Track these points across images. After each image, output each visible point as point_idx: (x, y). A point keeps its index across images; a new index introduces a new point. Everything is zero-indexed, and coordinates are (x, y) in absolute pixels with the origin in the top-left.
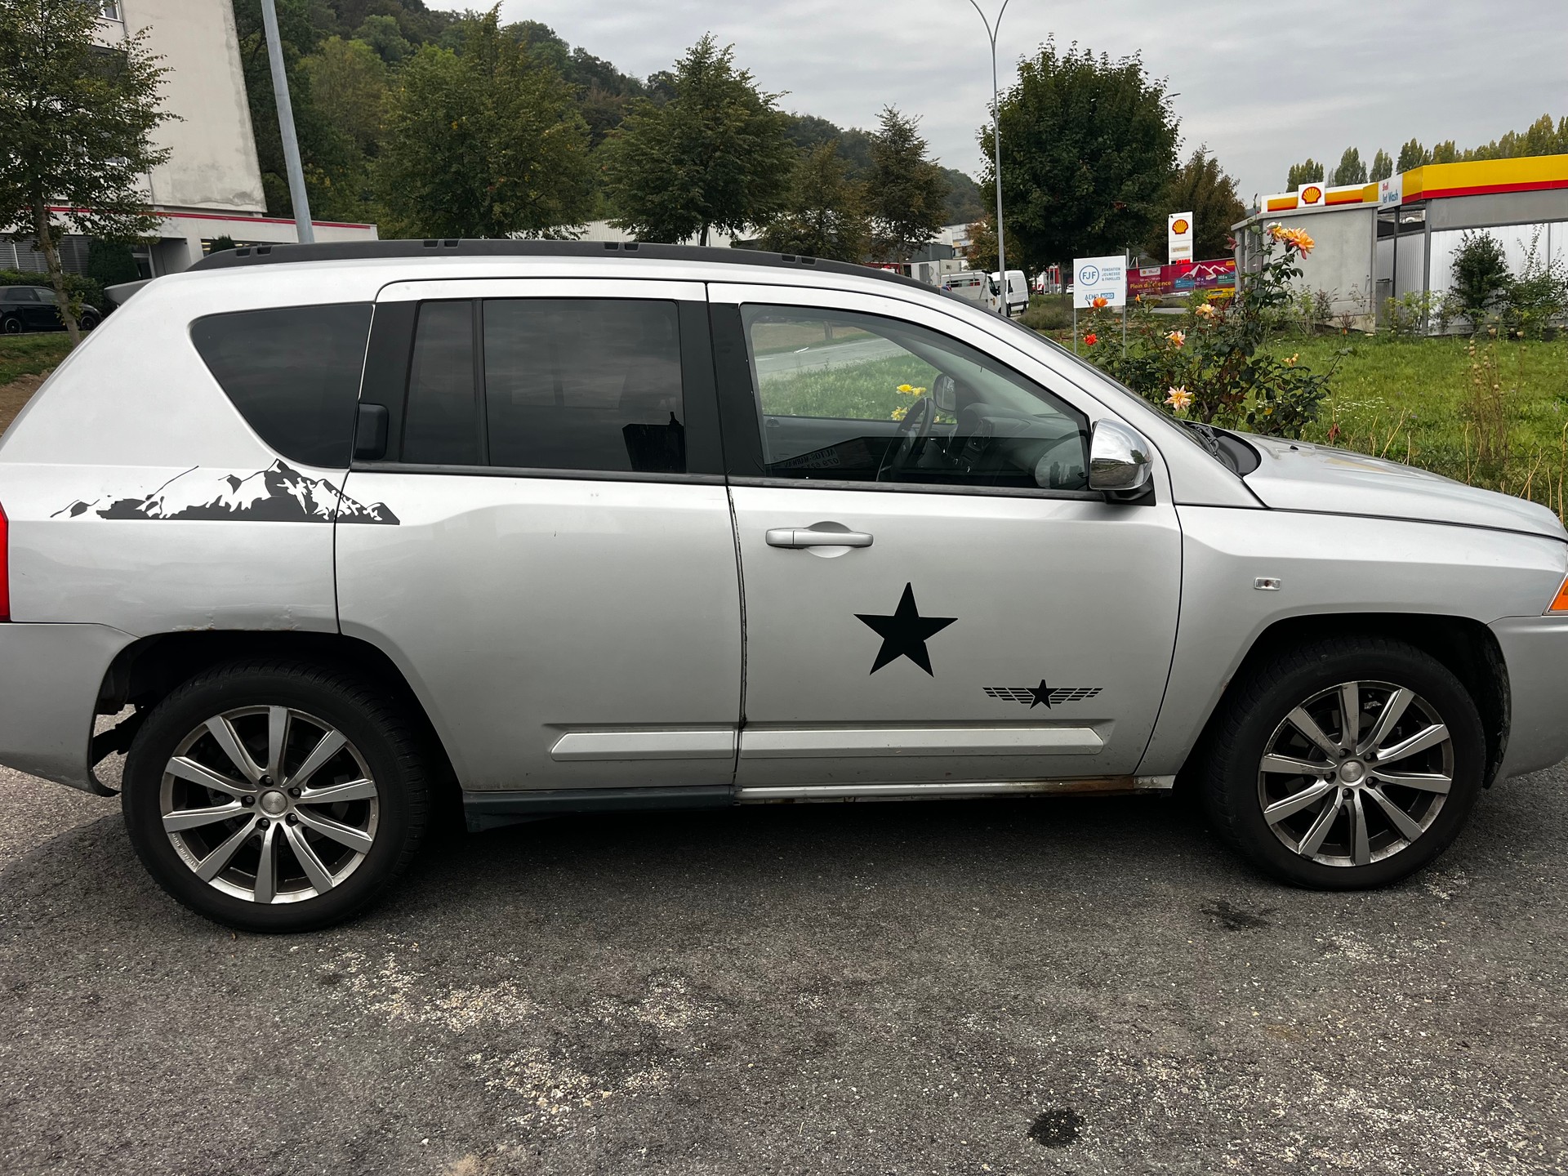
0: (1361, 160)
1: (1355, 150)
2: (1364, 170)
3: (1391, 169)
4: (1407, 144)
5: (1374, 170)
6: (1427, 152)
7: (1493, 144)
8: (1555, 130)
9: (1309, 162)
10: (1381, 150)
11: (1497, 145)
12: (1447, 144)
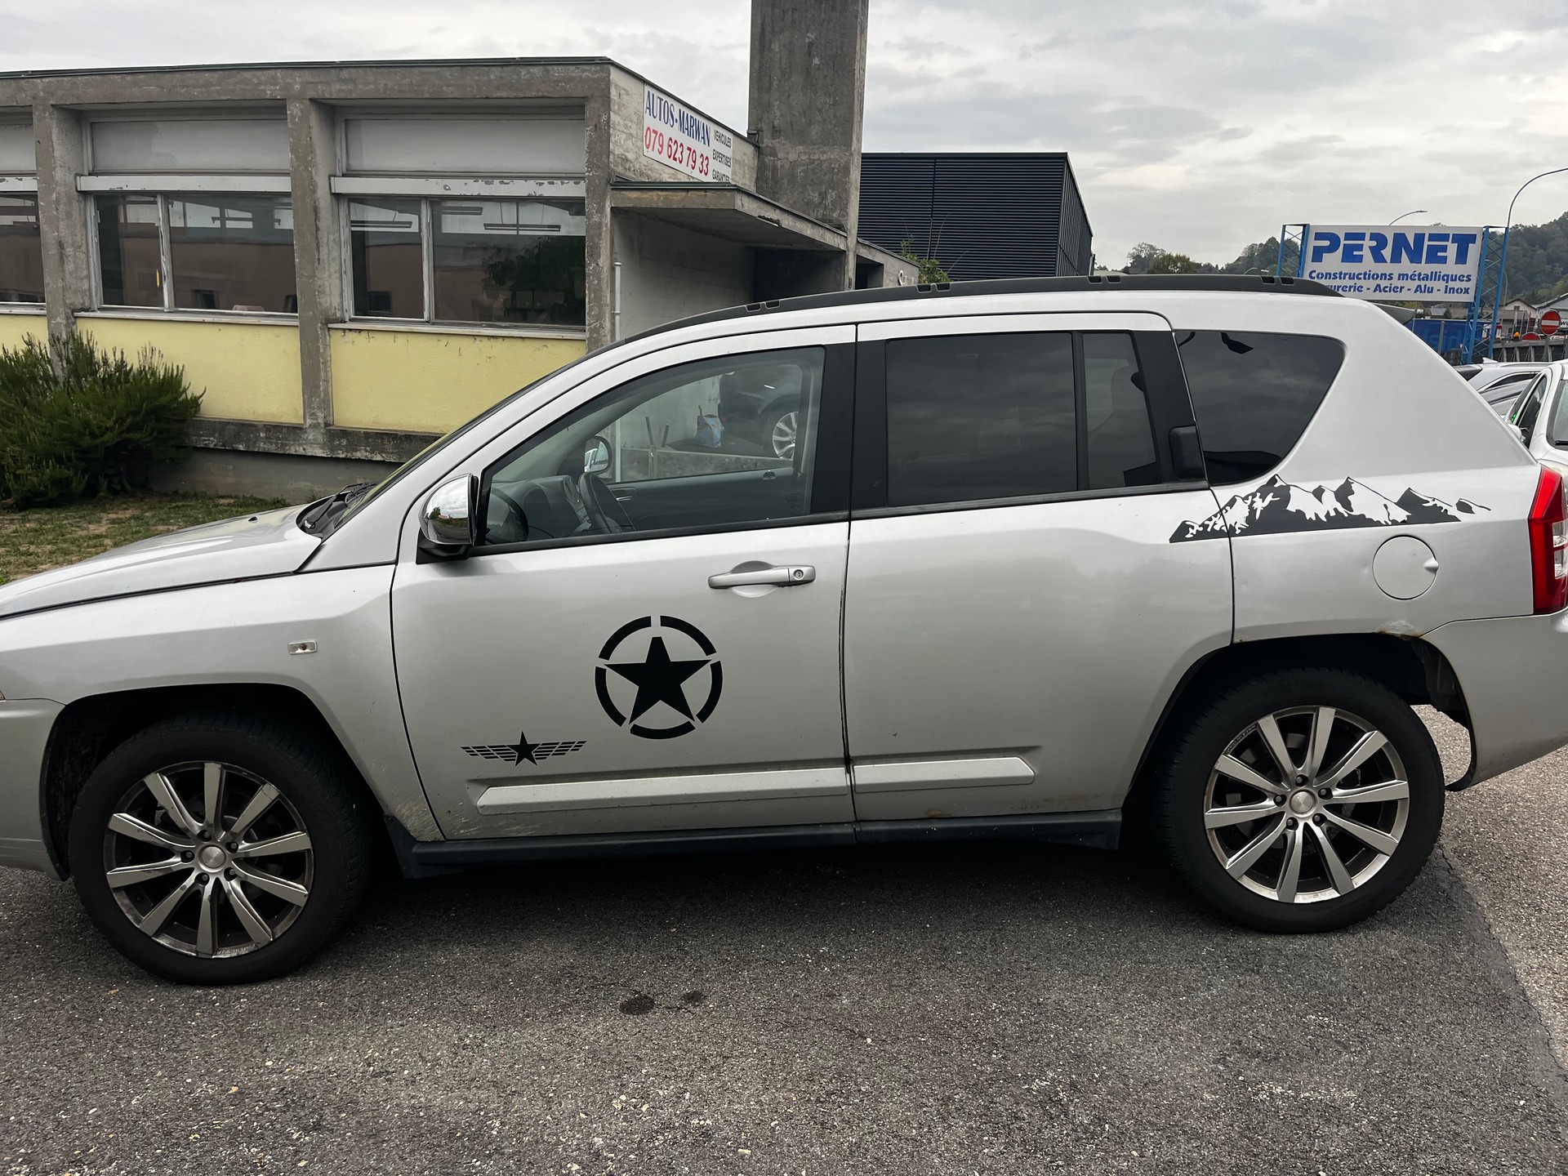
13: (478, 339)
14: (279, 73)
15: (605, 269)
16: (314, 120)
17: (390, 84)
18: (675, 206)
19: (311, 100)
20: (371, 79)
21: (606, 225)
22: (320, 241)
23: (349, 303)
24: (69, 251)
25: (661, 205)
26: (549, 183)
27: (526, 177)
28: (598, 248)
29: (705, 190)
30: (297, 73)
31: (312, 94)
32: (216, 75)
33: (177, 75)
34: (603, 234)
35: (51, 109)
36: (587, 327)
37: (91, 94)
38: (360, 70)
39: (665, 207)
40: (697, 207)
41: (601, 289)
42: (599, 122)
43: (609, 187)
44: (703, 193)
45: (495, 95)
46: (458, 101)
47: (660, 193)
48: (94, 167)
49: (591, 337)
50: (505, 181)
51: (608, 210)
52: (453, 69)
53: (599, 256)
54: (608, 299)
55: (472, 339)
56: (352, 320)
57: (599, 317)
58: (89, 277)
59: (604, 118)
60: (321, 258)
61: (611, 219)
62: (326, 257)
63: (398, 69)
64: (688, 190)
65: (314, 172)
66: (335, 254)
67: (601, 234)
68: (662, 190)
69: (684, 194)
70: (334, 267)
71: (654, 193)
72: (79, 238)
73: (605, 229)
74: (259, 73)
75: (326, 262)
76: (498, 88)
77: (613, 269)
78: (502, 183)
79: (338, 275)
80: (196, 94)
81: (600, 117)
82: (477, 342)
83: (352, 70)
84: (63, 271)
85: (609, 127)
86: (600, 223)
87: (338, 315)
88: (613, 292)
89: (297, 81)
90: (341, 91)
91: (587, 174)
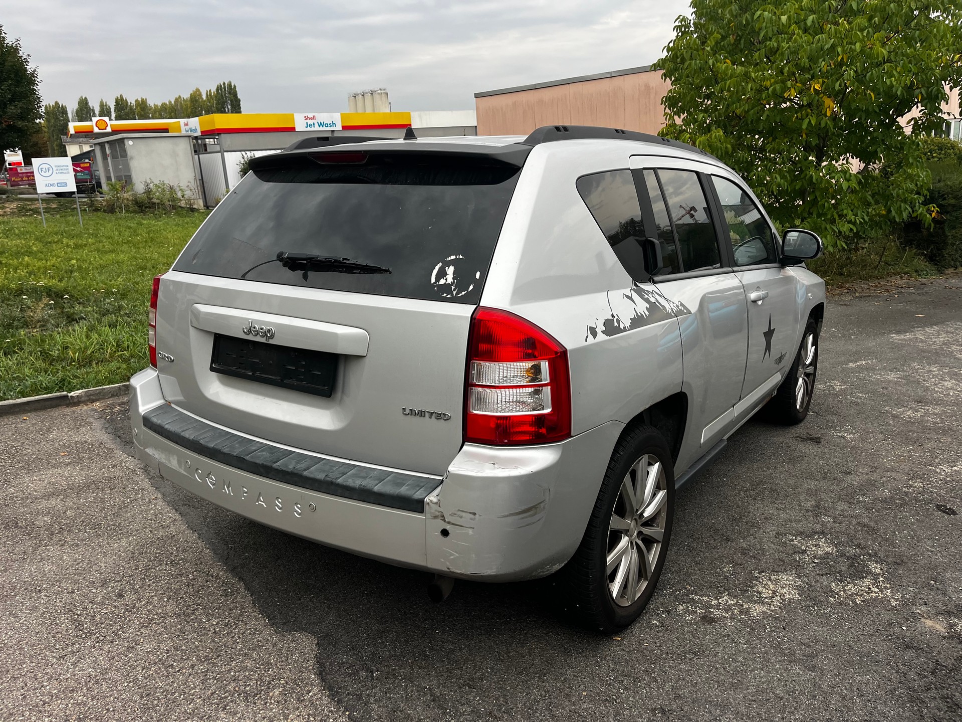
0: (91, 104)
1: (86, 98)
2: (93, 111)
3: (111, 112)
4: (118, 97)
5: (100, 111)
6: (131, 103)
7: (170, 102)
8: (204, 97)
9: (57, 103)
10: (102, 100)
11: (173, 103)
12: (142, 99)
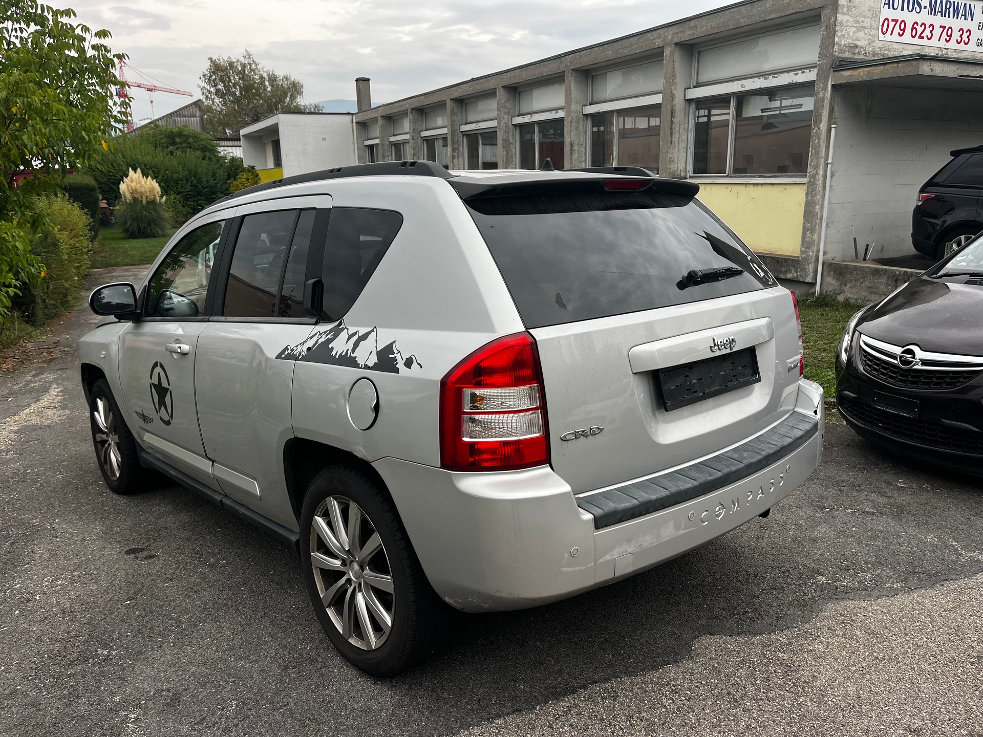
13: (748, 186)
14: (662, 31)
15: (824, 131)
16: (677, 56)
17: (713, 25)
18: (875, 78)
19: (676, 44)
20: (704, 23)
21: (827, 98)
22: (674, 130)
23: (690, 168)
24: (576, 147)
25: (865, 78)
26: (802, 73)
27: (787, 71)
28: (821, 116)
29: (897, 62)
30: (670, 29)
31: (676, 40)
32: (635, 38)
33: (620, 42)
34: (825, 105)
35: (571, 71)
36: (808, 174)
37: (586, 60)
38: (700, 19)
39: (868, 79)
40: (890, 76)
41: (819, 146)
42: (829, 23)
43: (832, 70)
44: (896, 65)
45: (768, 18)
46: (749, 27)
47: (866, 69)
48: (592, 100)
49: (810, 181)
50: (776, 76)
51: (829, 87)
52: (747, 6)
53: (821, 122)
54: (824, 153)
55: (744, 186)
56: (691, 177)
57: (816, 167)
58: (585, 161)
59: (833, 19)
60: (673, 140)
61: (831, 95)
62: (677, 139)
63: (718, 14)
64: (885, 64)
65: (673, 89)
66: (684, 137)
67: (823, 106)
68: (867, 67)
69: (882, 67)
70: (683, 145)
71: (862, 70)
72: (582, 140)
73: (826, 101)
74: (654, 33)
75: (676, 142)
76: (770, 13)
77: (829, 130)
78: (774, 77)
79: (685, 150)
80: (627, 52)
81: (830, 19)
82: (747, 188)
83: (696, 20)
84: (571, 159)
85: (835, 25)
86: (824, 98)
87: (683, 174)
88: (828, 147)
89: (669, 34)
90: (690, 35)
91: (818, 63)
